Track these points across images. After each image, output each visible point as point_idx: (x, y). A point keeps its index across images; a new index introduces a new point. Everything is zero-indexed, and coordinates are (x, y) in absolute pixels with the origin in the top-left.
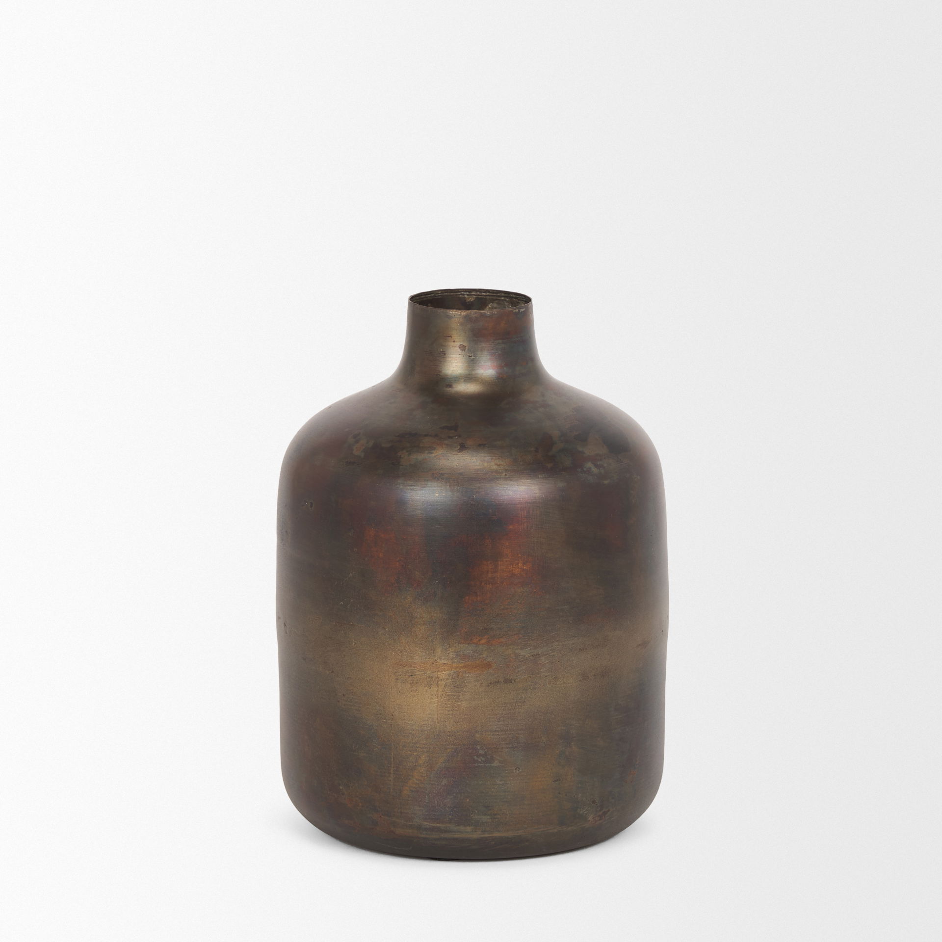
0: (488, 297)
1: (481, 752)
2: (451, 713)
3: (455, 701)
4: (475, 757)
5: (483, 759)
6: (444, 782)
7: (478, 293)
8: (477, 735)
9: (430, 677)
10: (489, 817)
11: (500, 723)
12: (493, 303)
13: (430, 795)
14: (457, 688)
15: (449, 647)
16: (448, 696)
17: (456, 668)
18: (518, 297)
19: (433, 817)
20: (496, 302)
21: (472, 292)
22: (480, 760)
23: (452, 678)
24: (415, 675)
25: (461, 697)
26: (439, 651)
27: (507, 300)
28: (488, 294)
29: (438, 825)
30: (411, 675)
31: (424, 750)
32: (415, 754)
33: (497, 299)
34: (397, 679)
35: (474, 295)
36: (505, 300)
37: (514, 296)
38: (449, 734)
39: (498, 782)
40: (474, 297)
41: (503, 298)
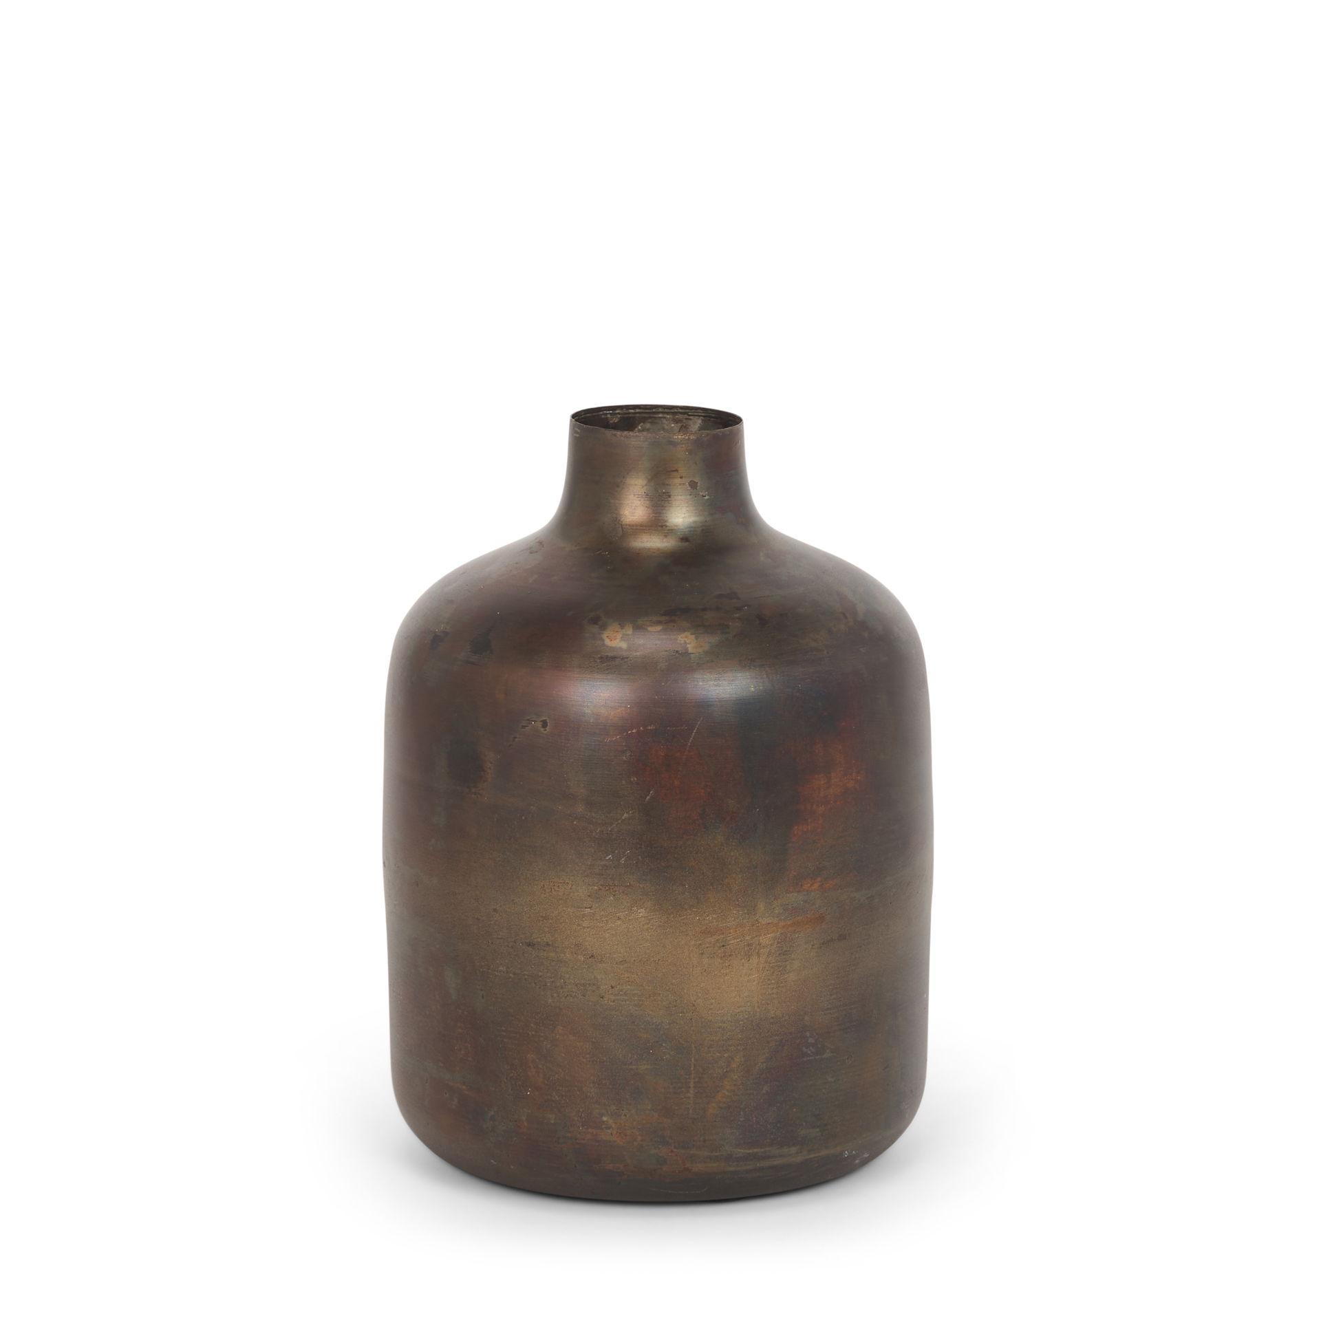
0: (638, 415)
1: (811, 1040)
2: (775, 991)
3: (781, 974)
4: (804, 1049)
5: (813, 1050)
6: (766, 1089)
7: (625, 410)
8: (807, 1018)
9: (748, 945)
10: (818, 1130)
11: (833, 997)
12: (644, 422)
13: (747, 1110)
14: (784, 955)
15: (775, 899)
16: (772, 967)
17: (783, 927)
18: (688, 411)
19: (749, 1141)
20: (650, 420)
21: (615, 410)
22: (809, 1052)
23: (778, 943)
24: (728, 945)
25: (788, 967)
26: (761, 906)
27: (668, 416)
28: (637, 410)
29: (755, 1150)
30: (723, 946)
31: (739, 1048)
32: (726, 1055)
33: (650, 418)
34: (702, 954)
35: (619, 413)
36: (665, 418)
37: (681, 411)
38: (772, 1021)
39: (830, 1079)
40: (619, 416)
41: (660, 415)
